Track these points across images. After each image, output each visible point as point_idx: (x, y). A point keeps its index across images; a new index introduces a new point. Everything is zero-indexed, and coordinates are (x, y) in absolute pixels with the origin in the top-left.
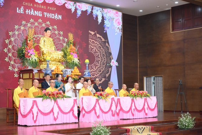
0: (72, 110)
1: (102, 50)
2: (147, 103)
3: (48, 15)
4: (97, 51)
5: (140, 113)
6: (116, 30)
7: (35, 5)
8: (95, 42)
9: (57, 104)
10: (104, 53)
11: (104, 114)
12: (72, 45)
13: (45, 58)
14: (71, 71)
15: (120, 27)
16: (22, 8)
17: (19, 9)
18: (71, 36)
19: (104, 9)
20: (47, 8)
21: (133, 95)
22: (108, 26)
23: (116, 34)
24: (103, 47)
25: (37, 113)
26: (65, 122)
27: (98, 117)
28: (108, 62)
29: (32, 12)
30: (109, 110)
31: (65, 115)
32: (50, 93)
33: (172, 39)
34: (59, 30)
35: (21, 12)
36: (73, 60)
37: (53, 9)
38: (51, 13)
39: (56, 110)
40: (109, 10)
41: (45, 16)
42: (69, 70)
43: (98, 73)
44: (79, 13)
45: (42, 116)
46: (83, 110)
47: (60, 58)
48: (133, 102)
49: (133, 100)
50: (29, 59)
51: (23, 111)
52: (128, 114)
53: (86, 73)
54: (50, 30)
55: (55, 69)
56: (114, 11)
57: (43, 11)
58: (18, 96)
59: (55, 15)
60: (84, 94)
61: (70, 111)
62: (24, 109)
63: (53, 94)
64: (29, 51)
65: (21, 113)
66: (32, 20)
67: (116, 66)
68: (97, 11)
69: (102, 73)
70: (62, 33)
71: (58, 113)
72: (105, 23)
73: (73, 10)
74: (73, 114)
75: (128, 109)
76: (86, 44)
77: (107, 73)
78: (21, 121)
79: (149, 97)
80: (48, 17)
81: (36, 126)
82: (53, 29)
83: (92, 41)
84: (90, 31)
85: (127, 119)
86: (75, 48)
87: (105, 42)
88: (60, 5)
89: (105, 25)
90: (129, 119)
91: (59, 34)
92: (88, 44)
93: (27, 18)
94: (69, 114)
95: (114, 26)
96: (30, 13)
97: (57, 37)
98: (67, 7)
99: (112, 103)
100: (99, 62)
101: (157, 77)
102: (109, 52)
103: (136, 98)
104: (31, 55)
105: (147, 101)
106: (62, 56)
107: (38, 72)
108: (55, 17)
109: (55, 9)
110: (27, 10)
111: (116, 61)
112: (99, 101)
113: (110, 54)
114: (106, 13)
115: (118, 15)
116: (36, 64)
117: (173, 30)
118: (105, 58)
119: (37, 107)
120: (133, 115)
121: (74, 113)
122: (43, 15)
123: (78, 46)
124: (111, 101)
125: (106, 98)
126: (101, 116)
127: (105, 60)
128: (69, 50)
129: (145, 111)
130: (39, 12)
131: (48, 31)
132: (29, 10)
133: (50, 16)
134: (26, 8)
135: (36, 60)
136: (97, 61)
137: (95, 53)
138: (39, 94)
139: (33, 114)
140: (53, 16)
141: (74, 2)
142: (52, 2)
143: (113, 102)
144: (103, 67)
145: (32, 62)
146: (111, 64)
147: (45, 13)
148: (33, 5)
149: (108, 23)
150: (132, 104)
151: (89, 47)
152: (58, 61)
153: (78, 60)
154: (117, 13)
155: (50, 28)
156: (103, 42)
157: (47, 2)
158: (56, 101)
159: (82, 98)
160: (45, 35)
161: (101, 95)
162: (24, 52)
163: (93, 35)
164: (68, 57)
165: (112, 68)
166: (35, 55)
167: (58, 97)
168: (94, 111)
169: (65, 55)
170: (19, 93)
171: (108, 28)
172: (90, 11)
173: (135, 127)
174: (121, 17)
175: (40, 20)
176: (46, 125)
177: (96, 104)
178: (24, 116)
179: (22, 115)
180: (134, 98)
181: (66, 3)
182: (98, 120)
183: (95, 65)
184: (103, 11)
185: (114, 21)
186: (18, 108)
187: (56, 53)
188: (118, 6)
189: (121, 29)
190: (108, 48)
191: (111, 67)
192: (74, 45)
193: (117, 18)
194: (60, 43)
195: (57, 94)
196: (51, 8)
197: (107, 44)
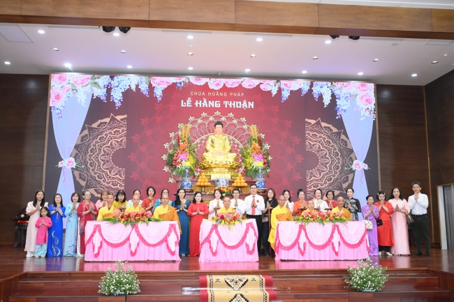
0: (165, 240)
1: (333, 146)
2: (340, 233)
3: (230, 105)
4: (322, 148)
6: (362, 112)
7: (209, 94)
8: (319, 135)
10: (337, 151)
11: (227, 250)
12: (254, 142)
15: (372, 106)
17: (185, 101)
19: (335, 82)
22: (344, 108)
23: (362, 119)
24: (335, 142)
25: (101, 244)
28: (346, 164)
29: (204, 104)
31: (151, 249)
34: (249, 123)
35: (188, 106)
36: (253, 164)
37: (239, 95)
38: (236, 101)
40: (345, 83)
43: (326, 183)
44: (286, 94)
45: (110, 248)
48: (303, 231)
49: (301, 227)
50: (178, 167)
52: (291, 251)
56: (357, 83)
57: (222, 99)
59: (242, 103)
61: (161, 242)
64: (179, 155)
66: (204, 114)
67: (365, 170)
68: (321, 87)
69: (334, 182)
72: (337, 104)
73: (274, 92)
74: (168, 248)
76: (299, 140)
77: (344, 182)
80: (231, 107)
83: (311, 133)
84: (306, 120)
86: (259, 147)
87: (338, 134)
88: (251, 88)
89: (338, 106)
90: (294, 261)
92: (304, 139)
93: (196, 112)
95: (358, 107)
96: (202, 105)
100: (327, 165)
102: (347, 148)
105: (338, 230)
108: (242, 106)
109: (242, 94)
110: (197, 101)
113: (351, 151)
114: (340, 89)
115: (365, 89)
119: (101, 234)
120: (303, 253)
121: (169, 245)
122: (223, 105)
124: (245, 229)
126: (220, 253)
127: (339, 161)
129: (333, 248)
130: (216, 102)
132: (201, 101)
133: (234, 105)
134: (194, 99)
136: (323, 164)
137: (318, 151)
140: (239, 104)
141: (276, 81)
142: (237, 85)
144: (336, 173)
146: (354, 167)
147: (226, 102)
148: (206, 94)
149: (345, 103)
150: (299, 233)
151: (307, 143)
154: (363, 86)
156: (334, 133)
157: (229, 87)
161: (222, 217)
163: (313, 125)
164: (247, 161)
165: (356, 173)
171: (345, 111)
172: (307, 90)
175: (218, 113)
181: (261, 84)
183: (319, 170)
184: (334, 86)
185: (358, 99)
188: (361, 74)
189: (373, 109)
190: (346, 142)
191: (353, 172)
193: (364, 93)
196: (235, 94)
197: (343, 137)
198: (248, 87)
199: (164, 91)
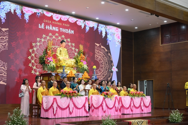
0: (84, 106)
1: (105, 59)
2: (143, 101)
3: (63, 30)
4: (101, 59)
5: (138, 109)
6: (116, 43)
7: (53, 22)
8: (100, 52)
9: (73, 101)
10: (107, 61)
11: (109, 110)
12: (82, 54)
13: (61, 64)
14: (82, 75)
15: (120, 40)
16: (43, 25)
17: (41, 25)
18: (81, 47)
19: (107, 26)
20: (62, 24)
21: (132, 94)
22: (110, 39)
23: (116, 46)
24: (106, 57)
25: (57, 108)
26: (78, 116)
27: (105, 112)
28: (110, 68)
29: (50, 28)
30: (113, 107)
31: (78, 110)
32: (67, 92)
33: (161, 50)
34: (71, 42)
35: (42, 28)
36: (83, 66)
37: (67, 25)
38: (66, 29)
39: (72, 106)
40: (111, 27)
41: (61, 31)
42: (80, 74)
43: (102, 77)
44: (87, 29)
46: (92, 107)
47: (73, 64)
48: (132, 101)
49: (132, 99)
50: (49, 65)
51: (45, 107)
52: (128, 110)
53: (94, 77)
54: (65, 42)
55: (70, 73)
56: (115, 28)
57: (59, 27)
58: (41, 94)
59: (69, 30)
60: (93, 94)
61: (83, 107)
62: (46, 105)
63: (70, 93)
64: (48, 58)
65: (43, 108)
66: (50, 34)
67: (117, 72)
68: (102, 27)
69: (105, 77)
70: (74, 44)
71: (73, 108)
72: (108, 37)
73: (83, 27)
74: (85, 110)
75: (128, 106)
76: (92, 54)
77: (109, 77)
78: (43, 114)
79: (145, 97)
80: (63, 32)
81: (56, 118)
82: (67, 41)
83: (97, 51)
84: (96, 44)
85: (128, 114)
86: (85, 57)
87: (107, 52)
88: (73, 22)
89: (108, 38)
90: (129, 114)
91: (72, 45)
92: (94, 54)
93: (47, 32)
94: (81, 109)
95: (115, 40)
96: (49, 29)
97: (70, 47)
98: (78, 24)
99: (115, 101)
100: (103, 68)
101: (149, 81)
102: (110, 60)
103: (134, 98)
104: (50, 61)
105: (143, 100)
106: (74, 63)
107: (56, 75)
108: (68, 32)
109: (69, 25)
110: (47, 26)
111: (117, 68)
112: (106, 99)
113: (112, 62)
114: (109, 29)
115: (118, 31)
116: (54, 69)
117: (162, 43)
118: (107, 65)
119: (57, 103)
120: (132, 111)
121: (86, 108)
122: (59, 30)
123: (87, 55)
124: (115, 100)
125: (111, 97)
126: (107, 111)
127: (107, 66)
128: (79, 58)
129: (141, 108)
130: (56, 28)
131: (63, 43)
132: (49, 26)
133: (65, 31)
134: (46, 24)
135: (54, 66)
136: (101, 67)
137: (100, 61)
138: (58, 92)
139: (53, 109)
140: (67, 31)
141: (83, 20)
142: (66, 20)
143: (117, 100)
144: (106, 72)
145: (51, 67)
146: (113, 70)
147: (61, 29)
149: (110, 37)
150: (131, 102)
151: (95, 56)
152: (72, 67)
153: (87, 66)
154: (117, 29)
155: (65, 40)
156: (106, 52)
157: (62, 20)
158: (71, 99)
159: (92, 97)
160: (61, 46)
161: (107, 94)
162: (44, 59)
163: (98, 47)
164: (79, 64)
166: (53, 62)
167: (73, 96)
168: (101, 107)
169: (77, 62)
170: (41, 92)
171: (110, 41)
172: (96, 28)
173: (135, 120)
174: (120, 32)
175: (57, 34)
176: (64, 118)
177: (103, 102)
178: (47, 111)
179: (44, 109)
180: (133, 97)
181: (78, 21)
182: (104, 114)
183: (100, 70)
184: (107, 27)
185: (115, 36)
186: (41, 104)
187: (69, 60)
188: (118, 24)
189: (120, 42)
190: (110, 57)
191: (112, 72)
192: (84, 54)
193: (117, 33)
194: (72, 53)
195: (73, 93)
196: (65, 25)
197: (109, 54)
198: (71, 22)
199: (30, 17)
